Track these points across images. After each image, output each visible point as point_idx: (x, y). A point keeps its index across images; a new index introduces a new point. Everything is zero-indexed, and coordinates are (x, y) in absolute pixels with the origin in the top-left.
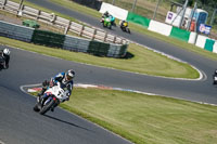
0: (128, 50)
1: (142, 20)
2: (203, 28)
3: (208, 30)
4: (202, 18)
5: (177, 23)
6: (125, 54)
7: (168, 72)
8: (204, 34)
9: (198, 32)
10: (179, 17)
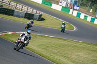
0: (42, 17)
2: (76, 7)
3: (78, 8)
4: (75, 3)
5: (64, 5)
6: (41, 19)
8: (76, 10)
9: (74, 9)
10: (65, 3)
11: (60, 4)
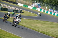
1: (26, 6)
2: (39, 7)
3: (40, 7)
4: (39, 5)
7: (31, 15)
8: (39, 8)
9: (38, 8)
10: (34, 5)
11: (32, 6)
